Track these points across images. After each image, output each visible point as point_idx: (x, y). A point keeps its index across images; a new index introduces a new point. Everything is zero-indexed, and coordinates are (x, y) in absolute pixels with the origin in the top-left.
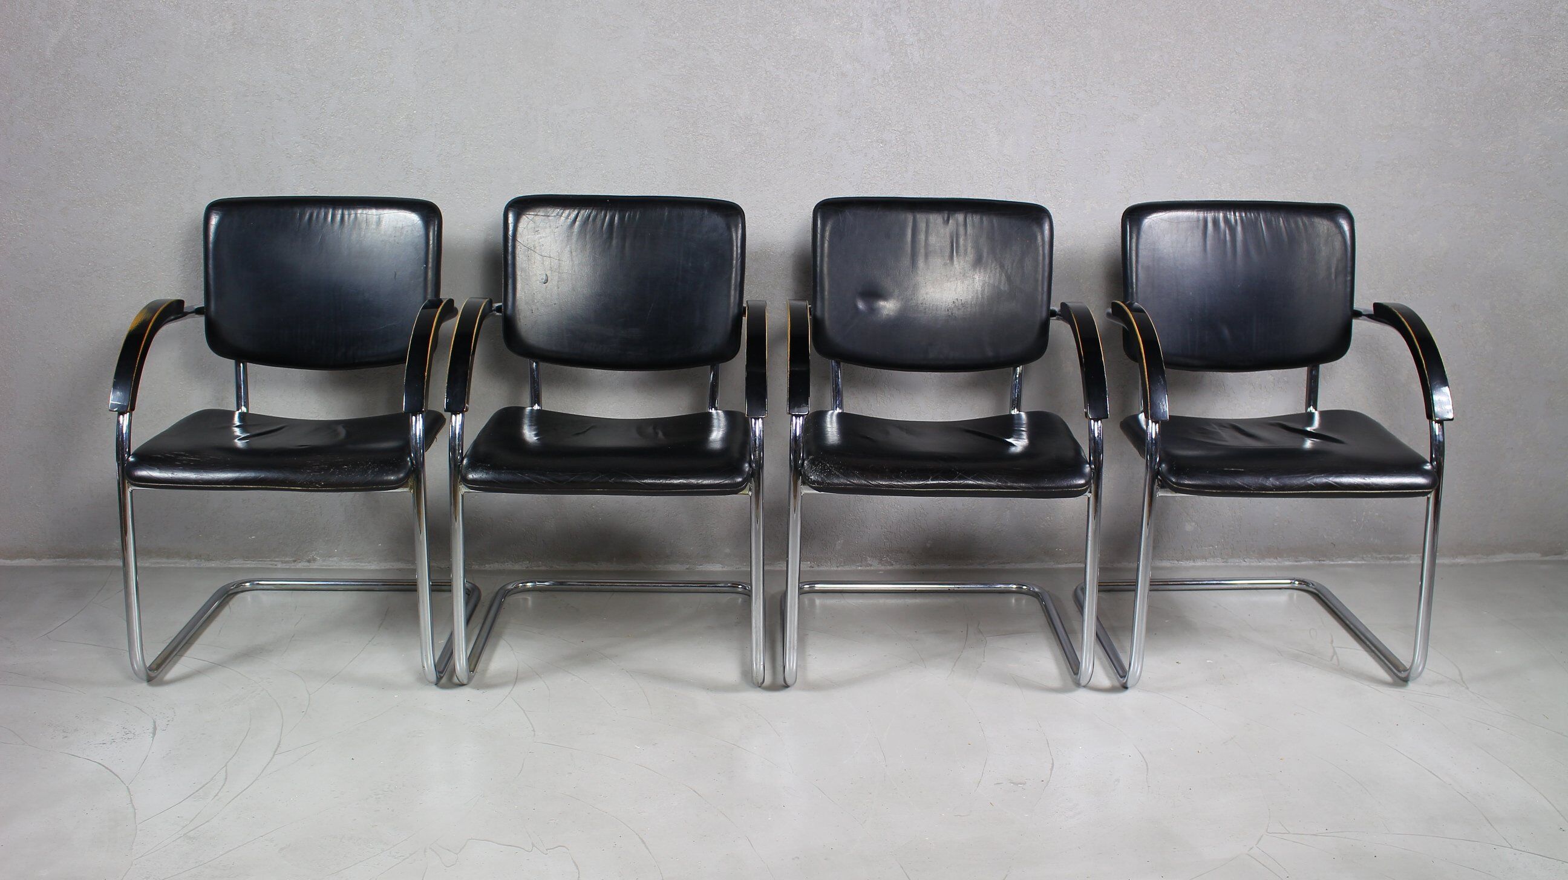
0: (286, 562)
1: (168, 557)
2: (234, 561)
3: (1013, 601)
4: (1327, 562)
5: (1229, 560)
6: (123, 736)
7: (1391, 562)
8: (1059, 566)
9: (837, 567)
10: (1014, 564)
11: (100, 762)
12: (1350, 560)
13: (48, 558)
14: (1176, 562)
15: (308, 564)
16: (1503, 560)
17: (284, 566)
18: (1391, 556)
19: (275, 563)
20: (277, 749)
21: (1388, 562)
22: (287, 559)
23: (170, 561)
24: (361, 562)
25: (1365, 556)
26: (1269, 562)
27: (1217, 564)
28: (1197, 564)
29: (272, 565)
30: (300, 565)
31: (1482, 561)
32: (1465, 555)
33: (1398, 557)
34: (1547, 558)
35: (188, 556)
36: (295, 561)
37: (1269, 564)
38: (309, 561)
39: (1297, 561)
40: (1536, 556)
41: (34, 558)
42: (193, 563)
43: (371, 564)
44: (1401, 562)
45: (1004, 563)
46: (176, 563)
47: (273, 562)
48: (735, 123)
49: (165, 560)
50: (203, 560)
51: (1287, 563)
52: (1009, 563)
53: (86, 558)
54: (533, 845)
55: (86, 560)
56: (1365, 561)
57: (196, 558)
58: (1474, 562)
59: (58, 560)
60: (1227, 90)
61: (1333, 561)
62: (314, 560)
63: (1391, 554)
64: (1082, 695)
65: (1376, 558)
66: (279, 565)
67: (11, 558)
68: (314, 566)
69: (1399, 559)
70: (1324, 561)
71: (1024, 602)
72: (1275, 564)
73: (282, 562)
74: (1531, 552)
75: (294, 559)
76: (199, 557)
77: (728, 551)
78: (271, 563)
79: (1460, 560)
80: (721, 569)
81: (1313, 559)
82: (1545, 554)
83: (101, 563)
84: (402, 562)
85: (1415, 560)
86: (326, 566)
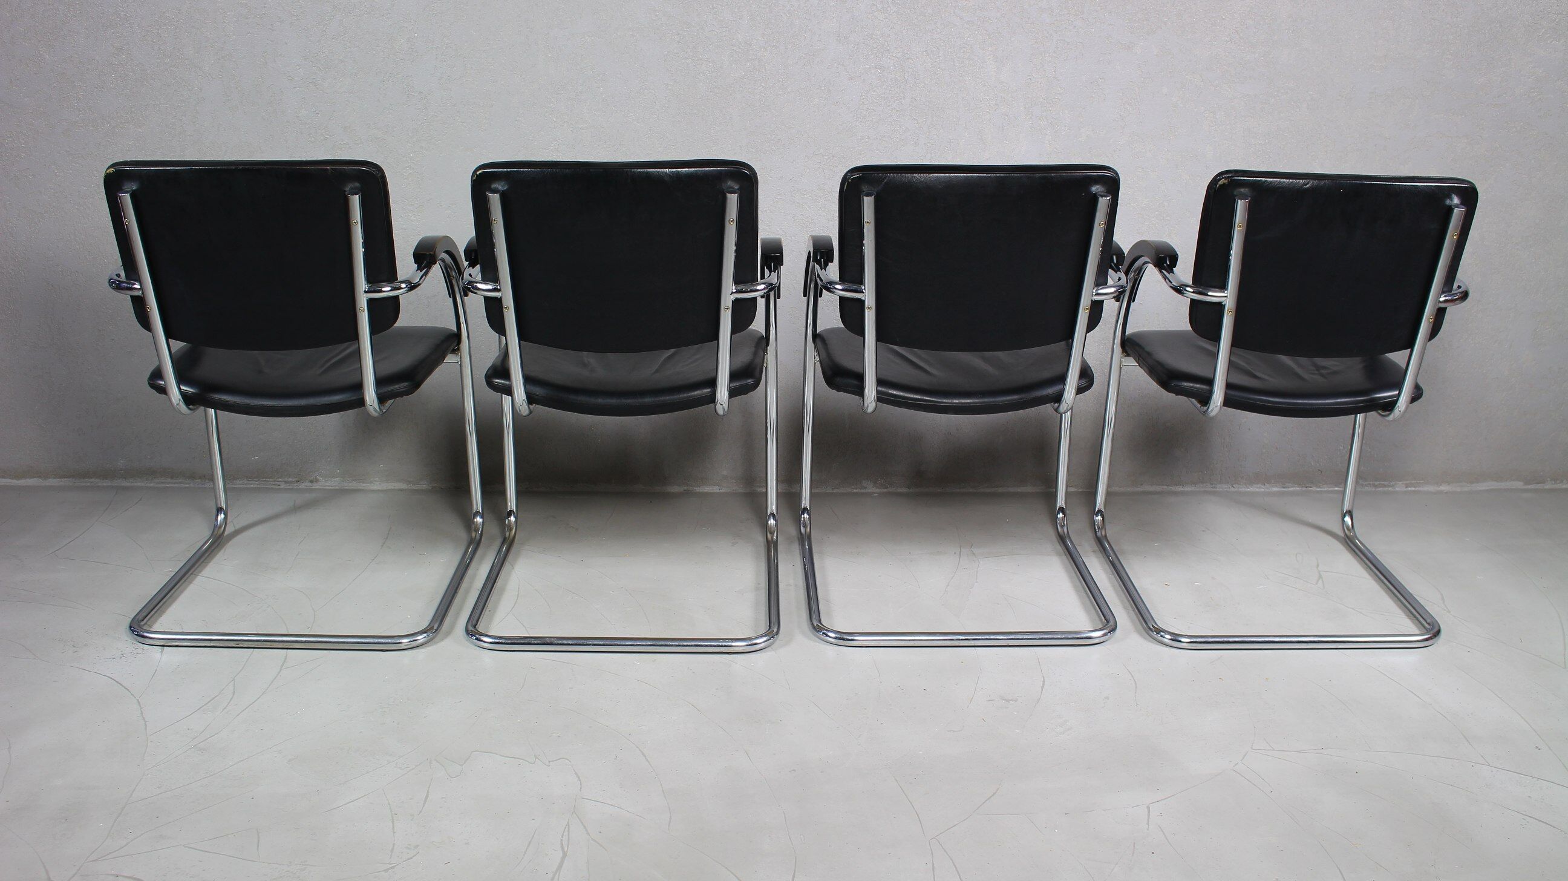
0: (289, 482)
1: (172, 478)
2: (238, 481)
4: (1314, 489)
5: (1218, 486)
6: (132, 651)
7: (1377, 489)
8: (1050, 490)
10: (1006, 488)
11: (111, 676)
12: (1336, 486)
13: (54, 478)
14: (1166, 487)
15: (310, 484)
16: (1487, 488)
17: (287, 486)
18: (1376, 483)
19: (278, 483)
20: (283, 664)
21: (1373, 489)
22: (290, 479)
23: (174, 481)
24: (363, 483)
26: (1258, 488)
27: (1206, 489)
28: (1186, 489)
29: (275, 485)
30: (303, 486)
31: (1466, 489)
32: (1449, 483)
33: (1383, 484)
34: (1529, 487)
35: (192, 477)
36: (297, 482)
37: (1257, 490)
38: (312, 482)
39: (1284, 488)
40: (1519, 485)
41: (40, 477)
43: (373, 484)
44: (1386, 489)
46: (180, 483)
47: (276, 482)
48: (735, 48)
49: (169, 480)
50: (207, 481)
51: (1275, 489)
53: (91, 478)
54: (536, 758)
55: (91, 480)
57: (200, 478)
58: (1458, 489)
59: (63, 480)
60: (1223, 19)
61: (1319, 487)
62: (317, 480)
63: (1376, 481)
66: (283, 486)
67: (17, 477)
68: (316, 486)
69: (1385, 486)
70: (1311, 487)
72: (1263, 490)
73: (286, 482)
74: (1514, 480)
75: (296, 479)
76: (203, 477)
77: (725, 473)
78: (274, 483)
79: (1444, 488)
80: (718, 491)
81: (1300, 485)
82: (1527, 483)
83: (107, 483)
84: (404, 483)
85: (1400, 487)
86: (329, 486)
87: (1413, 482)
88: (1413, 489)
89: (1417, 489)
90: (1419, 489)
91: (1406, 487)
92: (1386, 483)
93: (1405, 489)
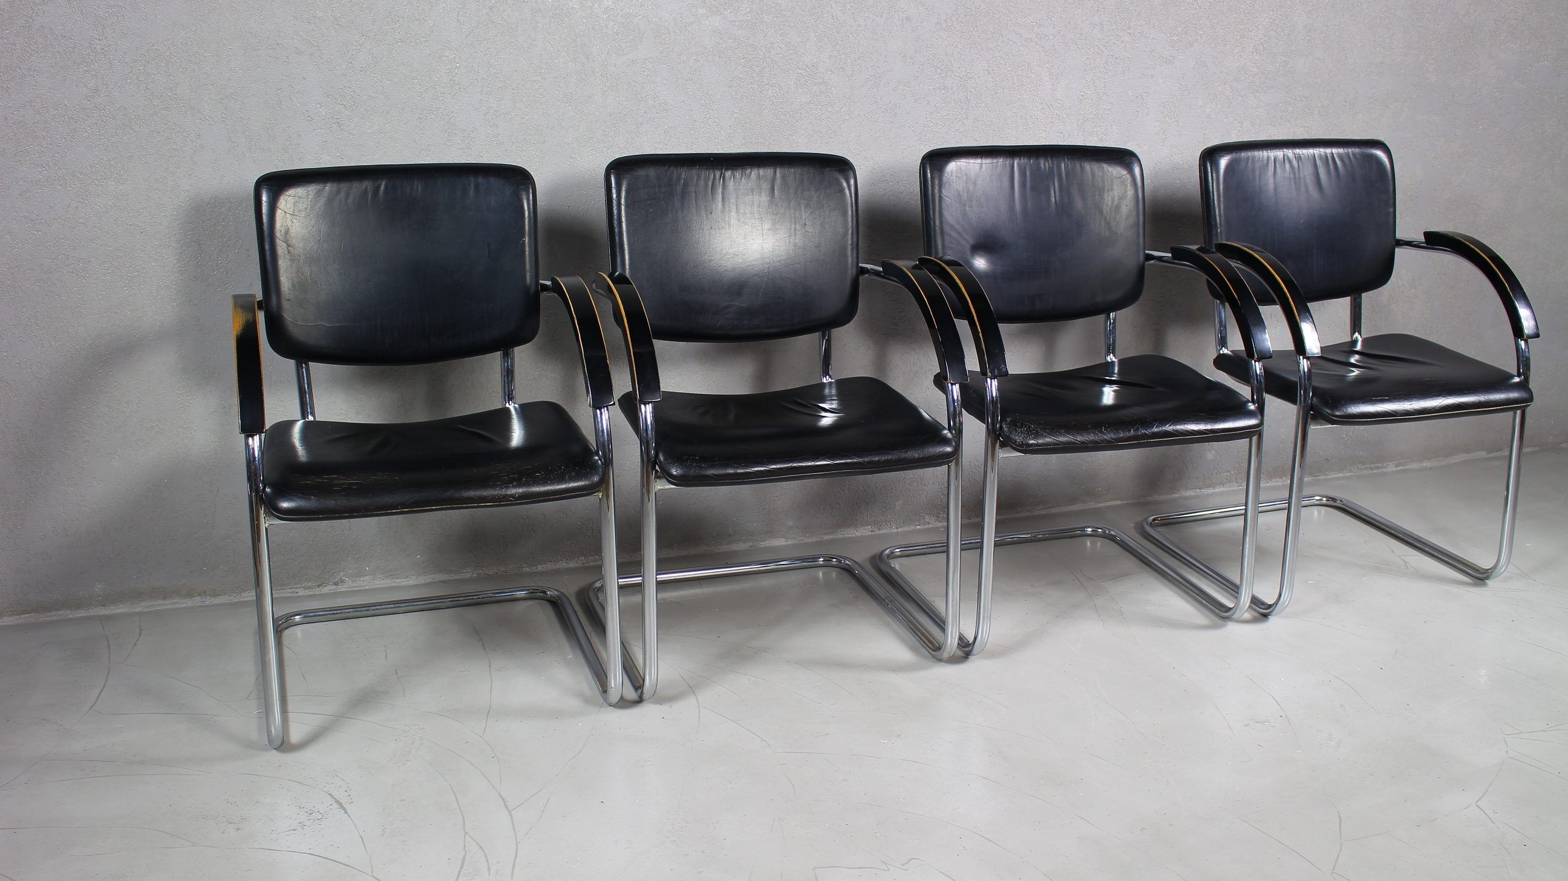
0: (310, 588)
1: (164, 598)
3: (1089, 544)
6: (309, 818)
7: (1374, 472)
8: (1100, 505)
9: (897, 528)
10: (1059, 508)
11: (310, 852)
12: (1340, 473)
13: (10, 615)
14: (1198, 490)
16: (1458, 461)
17: (308, 592)
18: (1372, 466)
19: (296, 590)
21: (1371, 472)
22: (310, 584)
23: (167, 602)
24: (397, 578)
25: (1352, 468)
27: (1233, 488)
28: (1216, 490)
29: (292, 593)
30: (326, 590)
34: (1491, 455)
35: (190, 594)
36: (319, 586)
38: (336, 584)
40: (1483, 454)
42: (197, 601)
43: (408, 579)
44: (1380, 471)
45: (1050, 508)
46: (175, 603)
47: (293, 590)
49: (161, 602)
50: (208, 597)
52: (1054, 507)
53: (60, 610)
54: (885, 864)
55: (60, 613)
56: (1352, 472)
57: (200, 595)
58: (1437, 464)
61: (1327, 475)
62: (342, 581)
63: (1373, 463)
64: (1231, 627)
65: (1361, 469)
66: (302, 593)
68: (342, 588)
69: (1378, 468)
71: (1099, 544)
72: (1281, 483)
73: (305, 588)
75: (318, 583)
76: (203, 594)
78: (290, 590)
79: (1426, 464)
82: (1490, 451)
83: (81, 613)
84: (444, 574)
85: (1391, 468)
86: (356, 587)
87: (1401, 461)
88: (1401, 468)
89: (1405, 467)
90: (1407, 467)
91: (1396, 467)
92: (1380, 465)
93: (1395, 469)
